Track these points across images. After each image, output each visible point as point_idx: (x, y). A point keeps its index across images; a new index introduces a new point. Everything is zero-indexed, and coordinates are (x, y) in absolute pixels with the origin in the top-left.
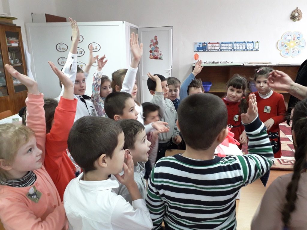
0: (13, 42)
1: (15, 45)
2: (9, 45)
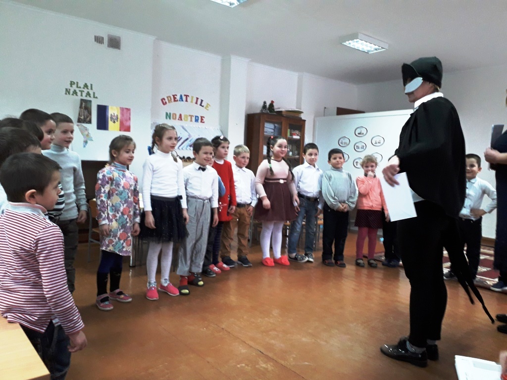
0: (295, 135)
2: (291, 137)
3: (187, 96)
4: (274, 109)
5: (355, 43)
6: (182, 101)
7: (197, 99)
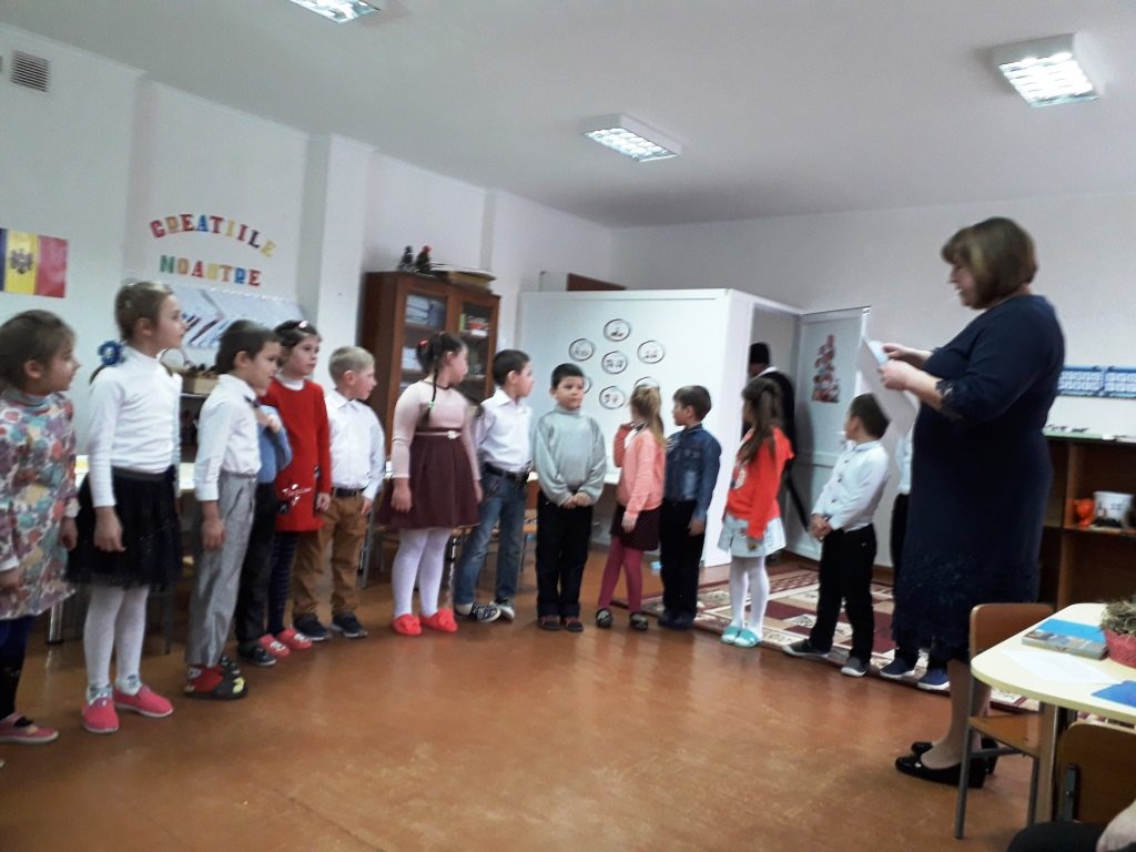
0: (475, 327)
1: (479, 333)
2: (466, 331)
3: (218, 220)
4: (428, 267)
5: (614, 137)
6: (205, 230)
7: (244, 228)
